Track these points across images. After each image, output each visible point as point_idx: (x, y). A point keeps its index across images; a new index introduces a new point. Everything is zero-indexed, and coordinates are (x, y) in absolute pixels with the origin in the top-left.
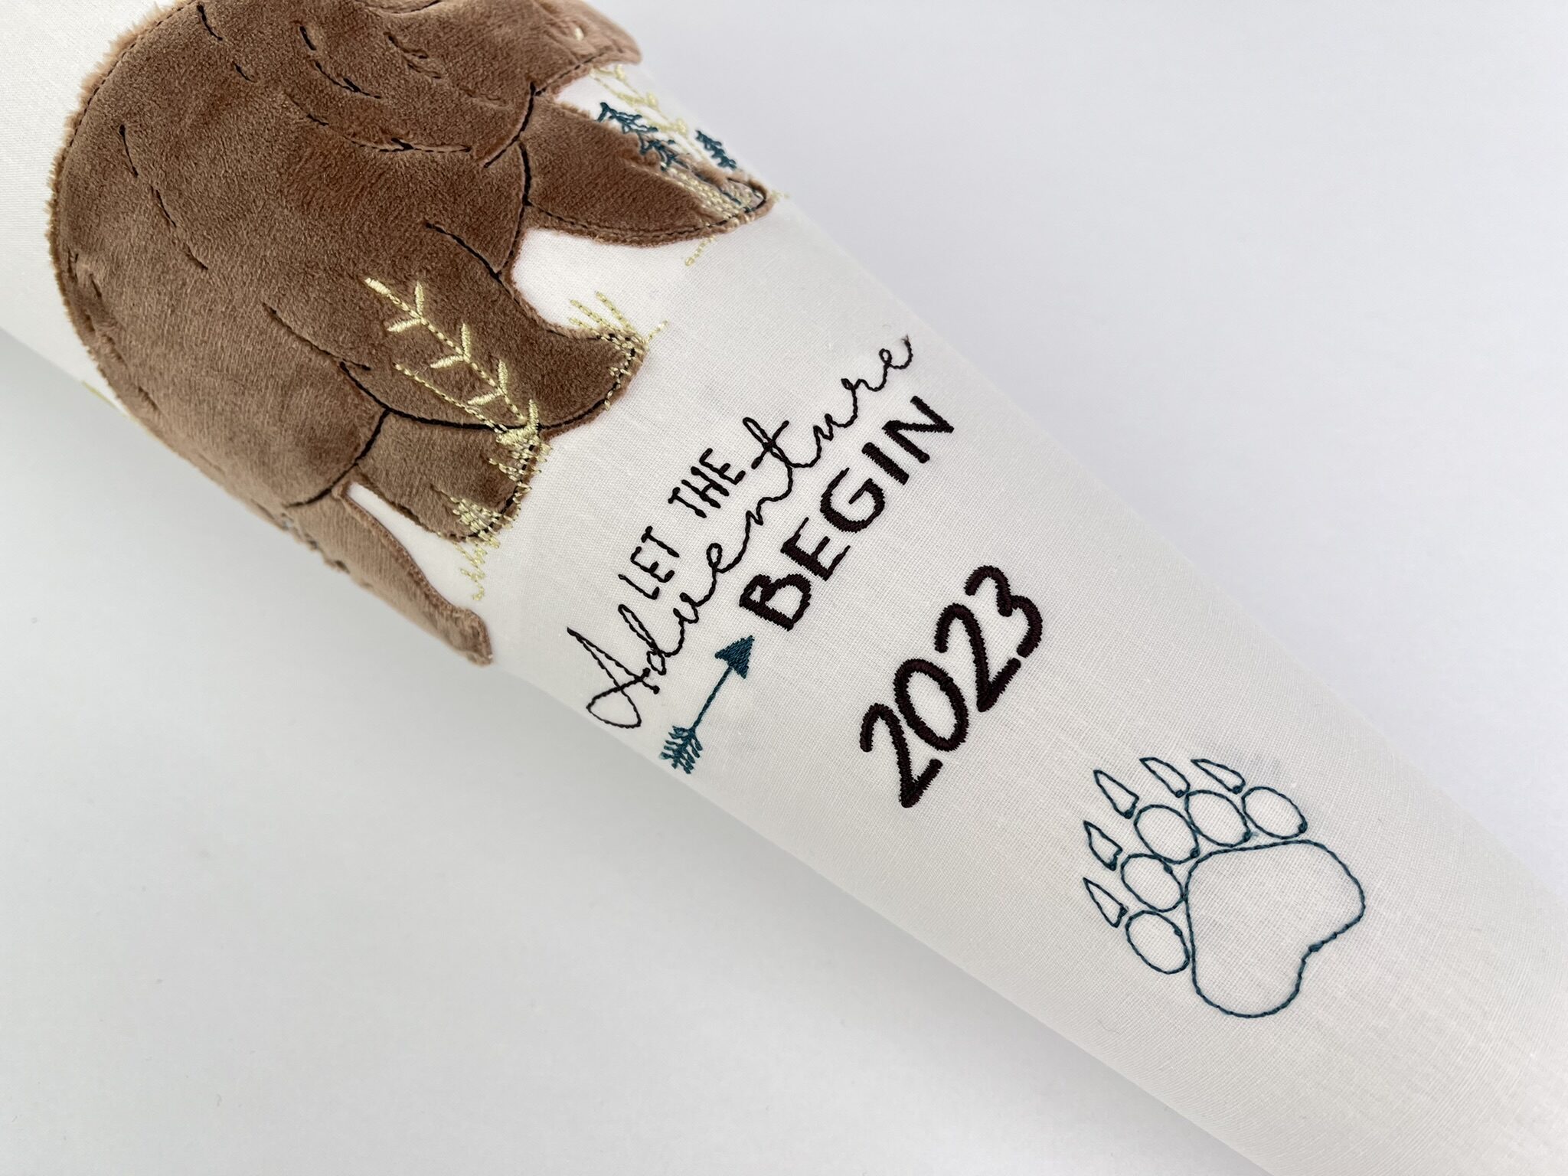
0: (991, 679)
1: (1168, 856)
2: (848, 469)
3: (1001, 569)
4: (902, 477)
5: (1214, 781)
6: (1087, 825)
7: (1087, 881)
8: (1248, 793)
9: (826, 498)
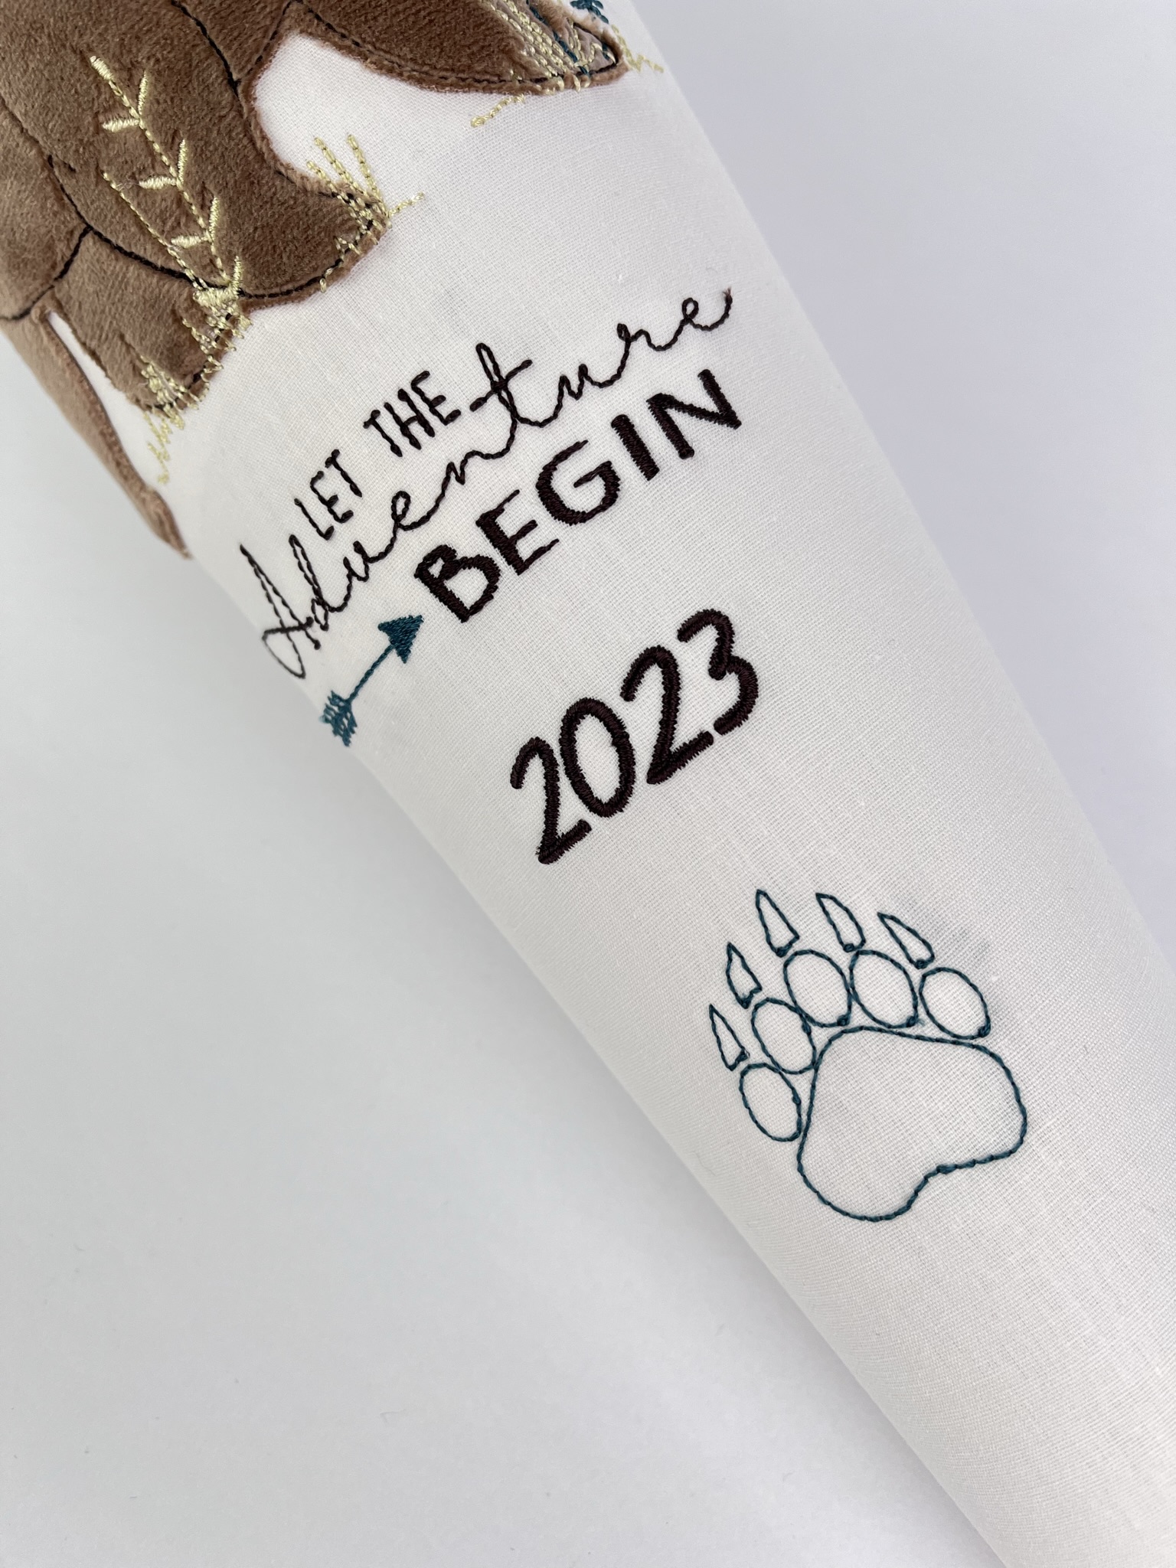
0: (673, 749)
1: (811, 1014)
2: (585, 442)
3: (732, 619)
4: (649, 468)
5: (897, 946)
6: (731, 948)
7: (712, 1010)
8: (933, 972)
9: (548, 471)
